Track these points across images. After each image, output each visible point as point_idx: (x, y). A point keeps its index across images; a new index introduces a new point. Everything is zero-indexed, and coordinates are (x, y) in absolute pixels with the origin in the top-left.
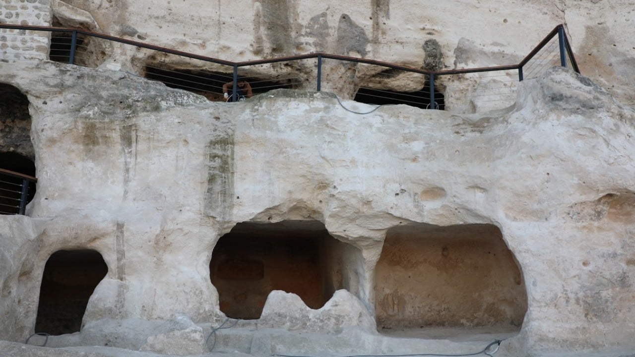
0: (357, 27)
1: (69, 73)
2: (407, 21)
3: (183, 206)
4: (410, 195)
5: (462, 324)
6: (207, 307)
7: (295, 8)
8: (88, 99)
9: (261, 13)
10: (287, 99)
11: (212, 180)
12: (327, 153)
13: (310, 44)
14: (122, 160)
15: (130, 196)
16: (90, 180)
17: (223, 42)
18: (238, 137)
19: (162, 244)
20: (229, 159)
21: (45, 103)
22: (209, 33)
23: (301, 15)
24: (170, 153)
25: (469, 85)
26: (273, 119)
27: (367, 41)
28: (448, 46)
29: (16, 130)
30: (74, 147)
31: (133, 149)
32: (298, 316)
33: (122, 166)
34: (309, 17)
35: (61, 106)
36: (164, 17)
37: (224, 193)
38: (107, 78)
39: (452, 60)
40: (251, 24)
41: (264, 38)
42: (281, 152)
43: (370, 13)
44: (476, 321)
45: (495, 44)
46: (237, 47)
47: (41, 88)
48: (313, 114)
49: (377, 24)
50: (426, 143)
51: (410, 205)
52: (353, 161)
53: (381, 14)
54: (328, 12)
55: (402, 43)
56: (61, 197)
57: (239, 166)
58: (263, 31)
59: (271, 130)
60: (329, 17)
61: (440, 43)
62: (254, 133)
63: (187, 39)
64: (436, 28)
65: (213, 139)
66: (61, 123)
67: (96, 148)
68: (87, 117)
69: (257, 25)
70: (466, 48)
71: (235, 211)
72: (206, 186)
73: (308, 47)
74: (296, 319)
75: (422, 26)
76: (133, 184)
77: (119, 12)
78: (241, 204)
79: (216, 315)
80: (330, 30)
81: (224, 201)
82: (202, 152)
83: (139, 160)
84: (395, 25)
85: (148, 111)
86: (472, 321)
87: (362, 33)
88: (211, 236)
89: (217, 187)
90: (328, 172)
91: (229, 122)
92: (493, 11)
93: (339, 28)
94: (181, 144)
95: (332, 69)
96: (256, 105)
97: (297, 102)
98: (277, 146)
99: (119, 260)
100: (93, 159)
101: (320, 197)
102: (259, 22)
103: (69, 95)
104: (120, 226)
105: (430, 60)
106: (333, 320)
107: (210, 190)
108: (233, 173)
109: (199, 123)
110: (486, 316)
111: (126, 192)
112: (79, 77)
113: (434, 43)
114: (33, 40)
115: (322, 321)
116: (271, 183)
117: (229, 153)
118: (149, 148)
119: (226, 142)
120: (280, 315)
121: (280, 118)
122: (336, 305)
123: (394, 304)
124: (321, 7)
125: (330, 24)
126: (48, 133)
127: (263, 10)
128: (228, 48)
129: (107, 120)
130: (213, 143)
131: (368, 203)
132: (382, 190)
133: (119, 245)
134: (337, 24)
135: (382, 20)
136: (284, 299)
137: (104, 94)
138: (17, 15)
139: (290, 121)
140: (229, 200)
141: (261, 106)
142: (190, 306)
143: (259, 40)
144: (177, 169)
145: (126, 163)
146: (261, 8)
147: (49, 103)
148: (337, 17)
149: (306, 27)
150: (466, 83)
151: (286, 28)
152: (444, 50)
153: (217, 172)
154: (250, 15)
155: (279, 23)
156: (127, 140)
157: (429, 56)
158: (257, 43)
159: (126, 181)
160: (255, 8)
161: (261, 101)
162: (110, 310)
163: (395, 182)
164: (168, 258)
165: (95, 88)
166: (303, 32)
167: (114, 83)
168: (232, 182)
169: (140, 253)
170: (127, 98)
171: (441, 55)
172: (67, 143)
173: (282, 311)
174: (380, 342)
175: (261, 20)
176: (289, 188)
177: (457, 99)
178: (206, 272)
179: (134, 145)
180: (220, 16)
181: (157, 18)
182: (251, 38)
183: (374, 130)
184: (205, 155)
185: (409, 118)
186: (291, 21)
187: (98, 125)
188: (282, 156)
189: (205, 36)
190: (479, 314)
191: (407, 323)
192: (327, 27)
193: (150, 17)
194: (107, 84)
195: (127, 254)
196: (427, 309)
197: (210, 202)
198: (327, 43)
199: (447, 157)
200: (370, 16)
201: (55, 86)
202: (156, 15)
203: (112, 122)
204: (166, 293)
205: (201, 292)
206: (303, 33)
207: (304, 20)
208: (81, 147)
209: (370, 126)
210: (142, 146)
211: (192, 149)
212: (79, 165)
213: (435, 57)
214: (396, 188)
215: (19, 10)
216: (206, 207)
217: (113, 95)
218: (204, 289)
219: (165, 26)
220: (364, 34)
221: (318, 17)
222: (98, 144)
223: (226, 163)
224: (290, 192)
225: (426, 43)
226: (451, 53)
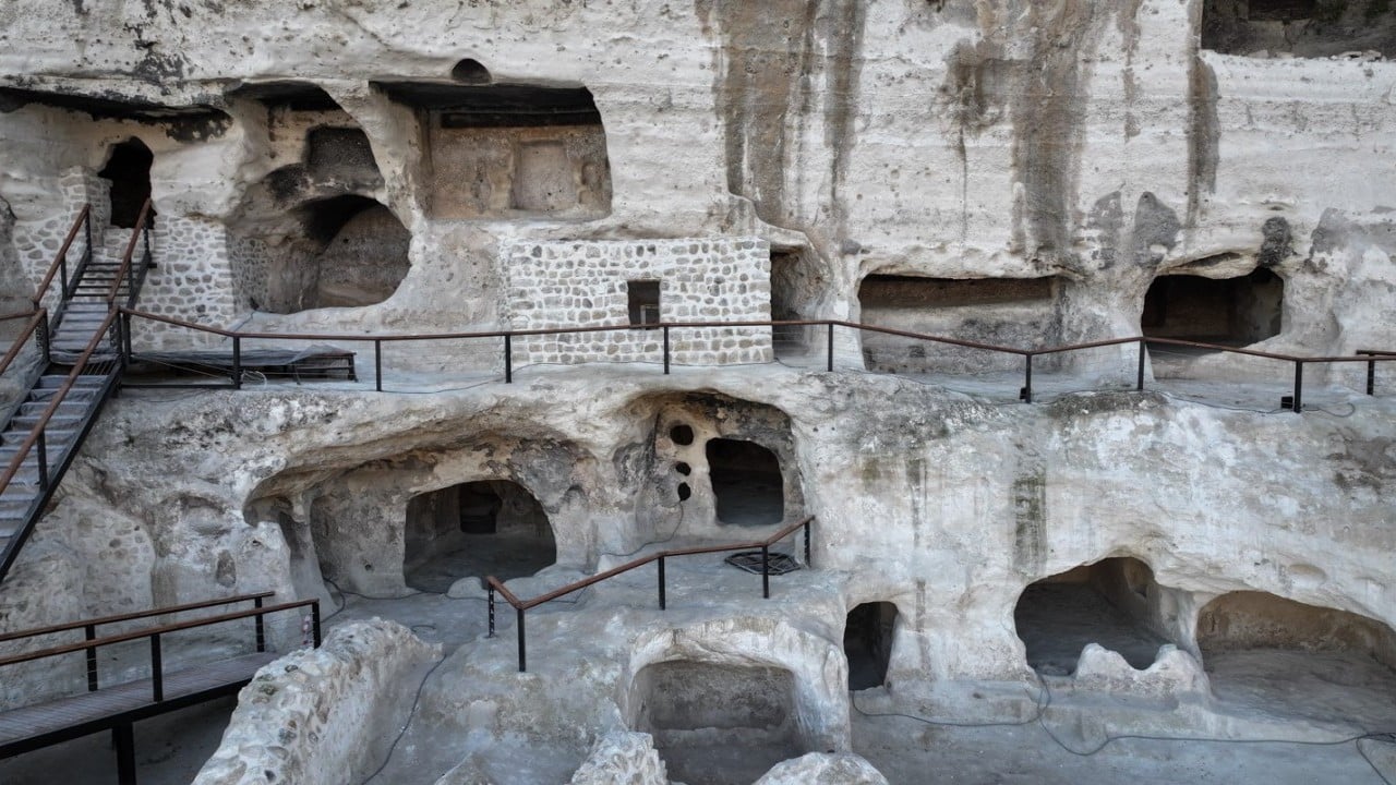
0: (1164, 208)
1: (837, 390)
2: (1241, 193)
3: (988, 559)
4: (1274, 566)
5: (1303, 648)
6: (1016, 665)
7: (1073, 187)
8: (863, 425)
9: (1024, 198)
10: (1106, 414)
11: (1020, 530)
12: (1164, 501)
13: (1093, 240)
14: (909, 497)
15: (923, 542)
16: (872, 518)
17: (970, 244)
18: (1051, 476)
19: (966, 602)
20: (1040, 504)
21: (816, 430)
22: (952, 232)
23: (1083, 198)
24: (967, 493)
25: (1330, 283)
26: (1090, 449)
27: (1178, 227)
28: (1303, 226)
29: (753, 420)
30: (853, 482)
31: (922, 486)
32: (1119, 676)
33: (909, 504)
34: (1093, 200)
35: (835, 434)
36: (892, 219)
37: (1036, 546)
38: (881, 393)
39: (1307, 248)
40: (1007, 214)
41: (1028, 234)
42: (1104, 496)
43: (1186, 186)
44: (1321, 644)
45: (1379, 210)
46: (988, 249)
47: (811, 413)
48: (1141, 437)
49: (1196, 201)
50: (1303, 507)
51: (1274, 578)
52: (1200, 516)
53: (1203, 186)
54: (1122, 191)
55: (1230, 225)
56: (847, 543)
57: (1052, 512)
58: (1026, 224)
59: (1091, 466)
60: (1124, 198)
61: (1290, 223)
62: (1070, 473)
63: (922, 244)
64: (1286, 200)
65: (1019, 478)
66: (838, 458)
67: (877, 482)
68: (869, 451)
69: (1018, 216)
70: (1331, 228)
71: (1049, 565)
72: (1014, 538)
73: (1091, 244)
74: (1118, 680)
75: (1263, 199)
76: (925, 528)
77: (838, 224)
78: (1056, 557)
79: (1026, 672)
80: (1124, 218)
81: (1036, 555)
82: (1006, 494)
83: (929, 499)
84: (1223, 201)
85: (934, 438)
86: (1316, 644)
87: (1172, 216)
88: (1018, 588)
89: (1028, 540)
90: (1165, 524)
91: (1037, 455)
92: (1380, 151)
93: (1138, 213)
94: (979, 482)
95: (1124, 273)
96: (1065, 425)
97: (1117, 418)
98: (1100, 488)
99: (918, 615)
100: (874, 494)
101: (1149, 544)
102: (1020, 211)
103: (843, 420)
104: (921, 584)
105: (1271, 245)
106: (1161, 684)
107: (1019, 543)
108: (1044, 520)
109: (997, 453)
110: (1336, 639)
111: (917, 536)
112: (849, 395)
113: (1282, 223)
114: (754, 297)
115: (1148, 684)
116: (1092, 533)
117: (1039, 496)
118: (941, 486)
119: (1035, 482)
120: (1099, 676)
121: (1100, 447)
122: (1166, 668)
123: (1214, 622)
124: (1114, 183)
125: (1125, 209)
126: (824, 469)
127: (1028, 193)
128: (977, 251)
129: (890, 454)
130: (1018, 484)
131: (1218, 568)
132: (1238, 557)
133: (918, 600)
134: (1135, 207)
135: (1203, 195)
136: (1104, 659)
137: (880, 415)
138: (735, 268)
139: (1113, 450)
140: (1041, 553)
141: (1073, 427)
142: (998, 663)
143: (1019, 236)
144: (976, 513)
145: (914, 502)
146: (1024, 191)
147: (821, 430)
148: (1136, 198)
149: (1089, 216)
150: (1326, 280)
151: (1059, 218)
152: (1294, 233)
153: (1026, 520)
154: (1008, 200)
155: (1050, 210)
156: (915, 476)
157: (1270, 240)
158: (1017, 240)
159: (916, 523)
160: (1015, 191)
161: (1072, 417)
162: (917, 672)
163: (1255, 548)
164: (971, 613)
165: (869, 408)
166: (1084, 222)
167: (889, 399)
168: (1044, 531)
169: (943, 611)
170: (907, 419)
171: (1290, 238)
172: (846, 479)
173: (1102, 672)
174: (1225, 723)
175: (1024, 208)
176: (1112, 538)
177: (1308, 299)
178: (1011, 625)
179: (922, 481)
180: (965, 206)
181: (884, 221)
182: (1008, 234)
183: (1226, 471)
184: (1010, 499)
185: (1270, 440)
186: (1068, 207)
187: (881, 461)
188: (1104, 501)
189: (945, 237)
190: (1327, 637)
191: (1229, 644)
192: (1121, 214)
193: (875, 221)
194: (881, 401)
195: (928, 611)
196: (1257, 629)
197: (1020, 556)
198: (1118, 236)
199: (1332, 534)
200: (1185, 190)
201: (827, 411)
202: (882, 217)
203: (896, 455)
204: (970, 649)
205: (1010, 650)
206: (1084, 224)
207: (1086, 204)
208: (860, 481)
209: (1220, 464)
210: (932, 484)
211: (995, 491)
212: (859, 500)
213: (1280, 241)
214: (1256, 555)
215: (737, 262)
216: (1015, 562)
217: (892, 417)
218: (1013, 647)
219: (893, 231)
220: (1174, 218)
221: (1107, 198)
222: (879, 477)
223: (1035, 508)
224: (1113, 541)
225: (1269, 223)
226: (1307, 237)
